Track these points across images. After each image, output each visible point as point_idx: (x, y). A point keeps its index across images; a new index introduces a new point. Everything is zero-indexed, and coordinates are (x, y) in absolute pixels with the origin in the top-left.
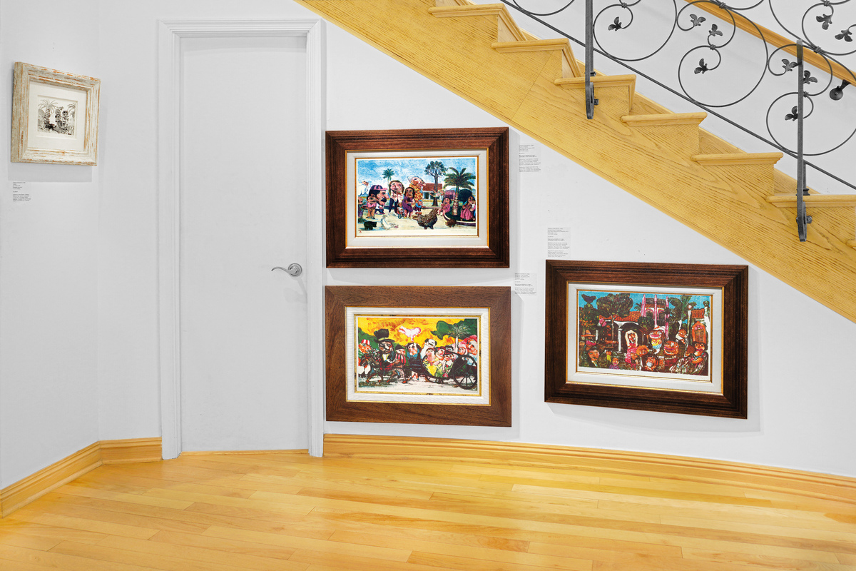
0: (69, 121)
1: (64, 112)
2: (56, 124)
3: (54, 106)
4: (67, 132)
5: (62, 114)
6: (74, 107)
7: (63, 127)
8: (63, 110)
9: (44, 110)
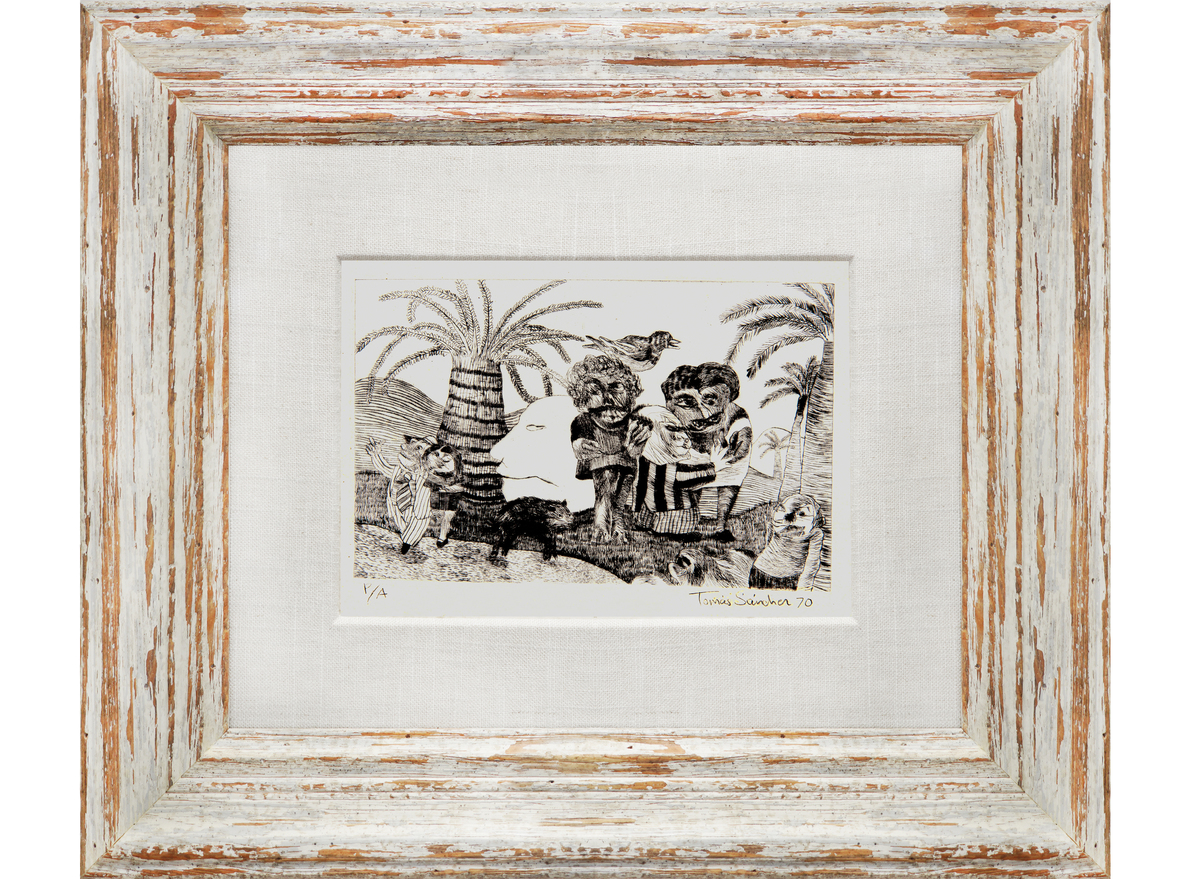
0: (758, 457)
1: (688, 377)
2: (581, 496)
3: (554, 339)
4: (737, 564)
5: (652, 402)
6: (817, 318)
7: (675, 520)
8: (669, 361)
9: (432, 379)
